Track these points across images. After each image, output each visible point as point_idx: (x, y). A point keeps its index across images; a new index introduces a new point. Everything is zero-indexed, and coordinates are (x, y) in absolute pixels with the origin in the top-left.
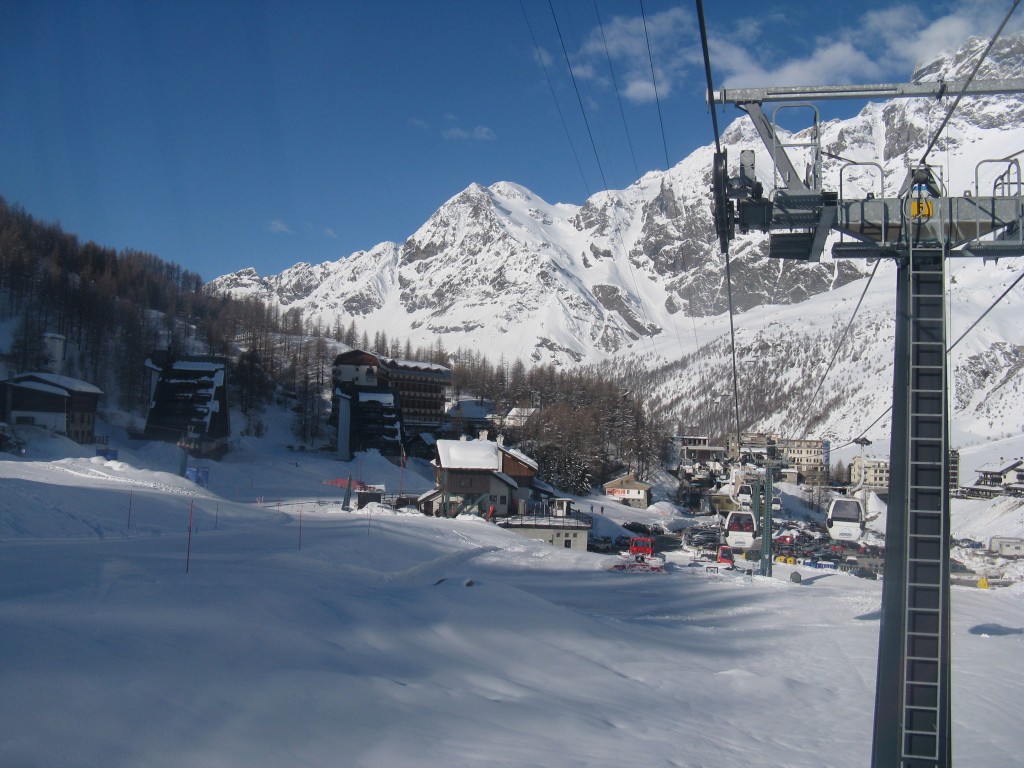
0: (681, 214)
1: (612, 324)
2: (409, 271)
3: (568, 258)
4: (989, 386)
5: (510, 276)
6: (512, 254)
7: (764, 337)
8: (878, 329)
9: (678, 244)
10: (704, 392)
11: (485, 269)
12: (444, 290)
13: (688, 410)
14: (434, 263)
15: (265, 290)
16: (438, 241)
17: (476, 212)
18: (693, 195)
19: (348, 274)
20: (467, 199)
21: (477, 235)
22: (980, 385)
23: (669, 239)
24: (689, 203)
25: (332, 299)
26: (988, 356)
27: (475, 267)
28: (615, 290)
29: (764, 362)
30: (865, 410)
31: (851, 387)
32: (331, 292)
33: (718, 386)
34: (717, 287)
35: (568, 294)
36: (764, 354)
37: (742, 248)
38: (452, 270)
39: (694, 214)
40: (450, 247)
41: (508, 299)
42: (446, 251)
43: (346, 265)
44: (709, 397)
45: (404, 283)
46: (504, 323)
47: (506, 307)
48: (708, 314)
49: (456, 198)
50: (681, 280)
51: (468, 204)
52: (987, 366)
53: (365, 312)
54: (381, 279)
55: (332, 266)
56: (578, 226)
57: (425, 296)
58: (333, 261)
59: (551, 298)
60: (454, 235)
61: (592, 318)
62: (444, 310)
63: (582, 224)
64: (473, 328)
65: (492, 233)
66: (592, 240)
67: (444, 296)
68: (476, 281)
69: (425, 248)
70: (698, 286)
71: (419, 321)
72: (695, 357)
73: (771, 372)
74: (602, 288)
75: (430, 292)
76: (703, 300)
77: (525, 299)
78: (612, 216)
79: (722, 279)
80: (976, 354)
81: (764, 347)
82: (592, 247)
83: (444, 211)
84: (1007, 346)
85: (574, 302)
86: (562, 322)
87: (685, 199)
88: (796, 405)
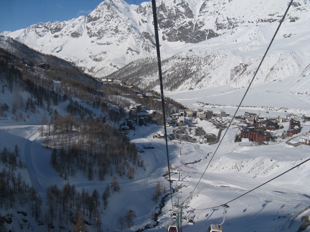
0: (167, 11)
1: (148, 44)
2: (89, 25)
3: (135, 23)
4: (238, 74)
5: (119, 29)
6: (120, 22)
7: (188, 55)
8: (215, 57)
9: (166, 20)
10: (172, 70)
11: (112, 26)
12: (100, 31)
13: (169, 74)
14: (97, 23)
15: (46, 29)
16: (98, 16)
17: (109, 8)
18: (170, 6)
19: (71, 25)
20: (106, 4)
21: (109, 15)
22: (236, 74)
23: (164, 19)
24: (169, 8)
25: (67, 33)
26: (239, 67)
27: (109, 25)
28: (148, 34)
29: (188, 63)
30: (210, 79)
31: (207, 73)
32: (67, 31)
33: (176, 69)
34: (176, 33)
35: (135, 35)
36: (188, 60)
37: (184, 23)
38: (102, 25)
39: (171, 12)
40: (101, 18)
41: (119, 36)
42: (100, 19)
43: (71, 22)
44: (174, 71)
45: (88, 29)
46: (118, 43)
47: (118, 38)
48: (174, 41)
49: (102, 3)
50: (167, 31)
51: (106, 5)
52: (238, 69)
53: (77, 37)
54: (81, 27)
55: (66, 22)
56: (137, 12)
57: (94, 33)
58: (66, 21)
59: (131, 35)
60: (102, 15)
61: (142, 42)
62: (101, 38)
63: (139, 12)
64: (109, 44)
65: (114, 15)
66: (142, 17)
67: (100, 34)
68: (109, 30)
69: (94, 18)
70: (171, 33)
71: (93, 41)
72: (170, 59)
73: (189, 66)
74: (145, 33)
75: (96, 32)
76: (172, 37)
77: (124, 36)
78: (147, 10)
79: (178, 31)
80: (236, 66)
81: (188, 59)
82: (142, 19)
83: (99, 7)
84: (244, 64)
85: (137, 37)
86: (134, 43)
87: (168, 7)
88: (194, 77)
